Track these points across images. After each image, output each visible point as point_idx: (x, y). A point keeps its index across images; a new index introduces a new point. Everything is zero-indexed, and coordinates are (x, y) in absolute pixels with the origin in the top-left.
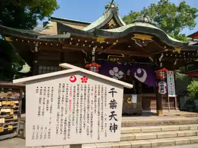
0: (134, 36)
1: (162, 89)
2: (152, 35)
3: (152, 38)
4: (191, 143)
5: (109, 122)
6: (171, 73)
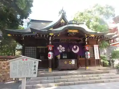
0: (68, 31)
1: (87, 56)
2: (78, 30)
4: (96, 83)
5: (33, 72)
6: (97, 46)
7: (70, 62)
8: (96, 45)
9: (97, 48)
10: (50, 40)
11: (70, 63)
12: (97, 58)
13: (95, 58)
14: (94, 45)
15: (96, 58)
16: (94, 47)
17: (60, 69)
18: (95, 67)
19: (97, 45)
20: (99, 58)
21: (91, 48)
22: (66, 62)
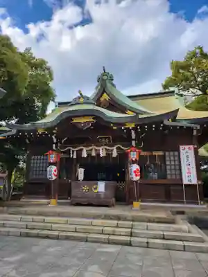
0: (73, 120)
6: (190, 149)
7: (96, 189)
8: (187, 147)
9: (191, 154)
10: (55, 141)
11: (96, 191)
12: (190, 181)
13: (181, 179)
14: (181, 147)
15: (185, 182)
16: (181, 151)
19: (192, 146)
20: (194, 181)
21: (172, 153)
22: (85, 188)
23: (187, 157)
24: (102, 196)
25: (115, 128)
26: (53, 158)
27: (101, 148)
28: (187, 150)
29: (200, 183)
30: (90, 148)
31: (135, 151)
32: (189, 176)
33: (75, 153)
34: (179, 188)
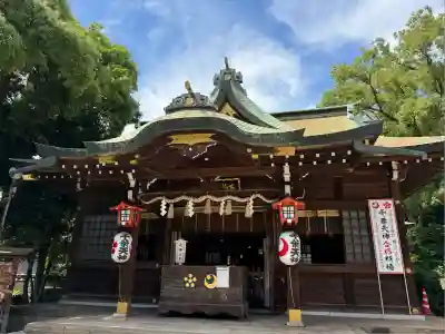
0: (171, 140)
3: (212, 137)
6: (387, 206)
7: (211, 281)
8: (381, 202)
9: (390, 215)
11: (211, 286)
12: (391, 267)
14: (371, 202)
15: (382, 269)
16: (372, 210)
17: (165, 311)
18: (378, 316)
19: (390, 202)
20: (399, 269)
21: (354, 214)
22: (190, 281)
23: (384, 220)
24: (224, 297)
25: (255, 156)
26: (126, 217)
27: (223, 200)
28: (382, 207)
29: (409, 271)
30: (203, 198)
31: (292, 204)
32: (389, 257)
33: (171, 208)
34: (371, 281)
